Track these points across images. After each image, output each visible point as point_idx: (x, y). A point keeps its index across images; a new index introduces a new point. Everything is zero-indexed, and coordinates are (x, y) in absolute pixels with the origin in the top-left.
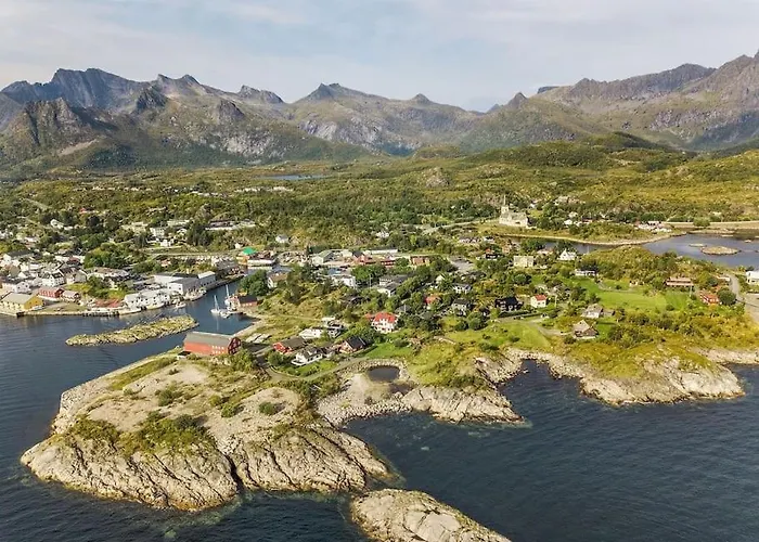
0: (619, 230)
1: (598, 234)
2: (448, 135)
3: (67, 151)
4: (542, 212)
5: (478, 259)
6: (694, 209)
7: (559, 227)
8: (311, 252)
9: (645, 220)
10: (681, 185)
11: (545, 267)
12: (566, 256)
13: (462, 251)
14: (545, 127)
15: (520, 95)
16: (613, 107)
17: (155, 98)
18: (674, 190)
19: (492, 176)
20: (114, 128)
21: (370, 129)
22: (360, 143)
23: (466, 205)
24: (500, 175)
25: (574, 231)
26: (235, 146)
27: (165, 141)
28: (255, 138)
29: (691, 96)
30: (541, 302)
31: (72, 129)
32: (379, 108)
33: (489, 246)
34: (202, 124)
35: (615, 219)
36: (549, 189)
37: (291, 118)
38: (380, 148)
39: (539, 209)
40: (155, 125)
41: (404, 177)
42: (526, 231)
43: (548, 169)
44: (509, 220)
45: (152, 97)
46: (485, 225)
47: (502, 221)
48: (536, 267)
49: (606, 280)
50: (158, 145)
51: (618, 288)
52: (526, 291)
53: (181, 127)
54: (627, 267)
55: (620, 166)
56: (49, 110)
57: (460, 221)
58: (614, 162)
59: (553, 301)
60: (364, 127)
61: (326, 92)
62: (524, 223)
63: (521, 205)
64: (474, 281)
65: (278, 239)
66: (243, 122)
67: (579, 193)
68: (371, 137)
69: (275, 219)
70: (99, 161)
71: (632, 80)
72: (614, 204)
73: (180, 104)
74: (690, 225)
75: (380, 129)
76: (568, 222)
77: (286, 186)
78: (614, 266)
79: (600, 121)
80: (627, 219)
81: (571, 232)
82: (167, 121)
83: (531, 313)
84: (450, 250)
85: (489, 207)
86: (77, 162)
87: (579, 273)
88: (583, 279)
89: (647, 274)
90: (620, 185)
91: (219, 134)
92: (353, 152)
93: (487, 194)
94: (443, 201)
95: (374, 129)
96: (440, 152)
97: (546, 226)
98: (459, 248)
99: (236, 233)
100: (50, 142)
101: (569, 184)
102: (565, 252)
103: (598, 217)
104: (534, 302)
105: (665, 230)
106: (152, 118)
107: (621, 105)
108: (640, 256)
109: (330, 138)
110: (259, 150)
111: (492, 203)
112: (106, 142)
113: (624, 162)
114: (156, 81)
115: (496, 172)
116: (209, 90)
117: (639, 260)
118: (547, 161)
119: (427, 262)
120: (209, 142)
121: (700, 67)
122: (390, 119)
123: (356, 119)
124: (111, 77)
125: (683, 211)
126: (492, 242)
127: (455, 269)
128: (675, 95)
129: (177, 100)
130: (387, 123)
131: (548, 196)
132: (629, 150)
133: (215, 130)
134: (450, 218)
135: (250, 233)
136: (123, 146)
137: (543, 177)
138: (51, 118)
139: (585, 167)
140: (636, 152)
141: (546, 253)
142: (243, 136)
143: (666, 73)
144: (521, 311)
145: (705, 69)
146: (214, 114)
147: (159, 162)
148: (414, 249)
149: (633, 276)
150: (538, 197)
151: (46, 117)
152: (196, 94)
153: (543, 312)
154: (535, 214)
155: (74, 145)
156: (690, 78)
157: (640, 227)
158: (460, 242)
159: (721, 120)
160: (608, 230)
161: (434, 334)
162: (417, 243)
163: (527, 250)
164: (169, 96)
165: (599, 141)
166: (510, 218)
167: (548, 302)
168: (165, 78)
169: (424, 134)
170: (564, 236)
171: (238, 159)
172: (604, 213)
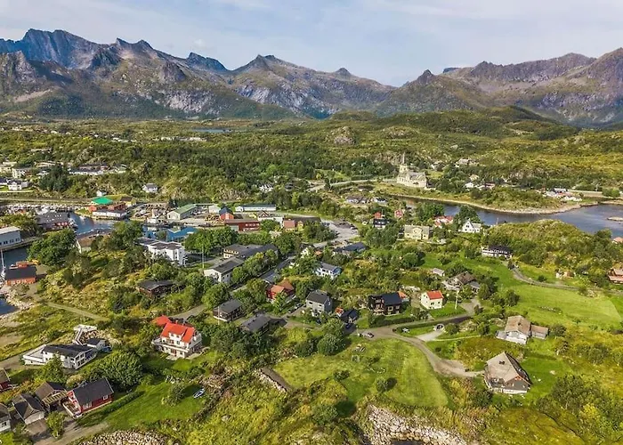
0: (527, 197)
1: (503, 200)
2: (364, 104)
3: (22, 99)
4: (442, 174)
5: (364, 224)
6: (601, 177)
7: (460, 190)
8: (174, 204)
9: (551, 186)
10: (580, 153)
11: (443, 241)
12: (469, 228)
13: (348, 212)
14: (449, 100)
15: (428, 72)
16: (507, 87)
17: (109, 57)
18: (572, 158)
19: (397, 137)
20: (70, 81)
21: (297, 96)
22: (288, 106)
23: (366, 162)
24: (404, 137)
25: (476, 195)
26: (176, 103)
27: (114, 96)
28: (195, 98)
29: (574, 81)
30: (436, 301)
31: (29, 79)
32: (307, 78)
33: (379, 209)
34: (148, 83)
35: (518, 184)
36: (451, 151)
37: (230, 82)
38: (304, 111)
39: (439, 170)
40: (107, 81)
41: (314, 135)
42: (424, 192)
43: (449, 135)
44: (408, 179)
45: (107, 56)
46: (382, 185)
47: (399, 180)
48: (431, 242)
49: (523, 266)
50: (108, 98)
51: (541, 279)
52: (415, 281)
53: (131, 84)
54: (550, 248)
55: (515, 135)
56: (9, 62)
57: (357, 179)
58: (510, 132)
59: (453, 298)
60: (293, 94)
61: (263, 62)
62: (422, 184)
63: (422, 165)
64: (346, 260)
65: (145, 188)
66: (185, 83)
67: (480, 157)
68: (298, 103)
69: (150, 166)
70: (50, 109)
71: (524, 65)
72: (517, 168)
73: (131, 64)
74: (599, 195)
75: (306, 95)
76: (470, 185)
77: (202, 136)
78: (532, 246)
79: (495, 98)
80: (531, 184)
81: (472, 196)
82: (118, 78)
83: (422, 320)
84: (334, 211)
85: (388, 166)
86: (29, 109)
87: (486, 253)
88: (492, 262)
89: (578, 261)
90: (519, 150)
91: (163, 92)
92: (279, 114)
93: (388, 153)
94: (344, 158)
95: (301, 95)
96: (354, 116)
97: (446, 188)
98: (345, 209)
99: (100, 179)
100: (8, 89)
101: (470, 148)
102: (468, 223)
103: (501, 182)
104: (425, 301)
105: (575, 199)
106: (105, 75)
107: (514, 86)
108: (566, 234)
109: (263, 101)
110: (198, 108)
111: (392, 162)
112: (58, 92)
113: (519, 132)
114: (115, 45)
115: (401, 133)
116: (160, 54)
117: (564, 240)
118: (449, 127)
119: (300, 225)
120: (154, 98)
121: (583, 56)
122: (316, 88)
123: (286, 86)
124: (77, 38)
125: (590, 179)
126: (384, 204)
127: (333, 236)
128: (561, 80)
129: (130, 60)
130: (313, 91)
131: (449, 158)
132: (524, 121)
133: (161, 87)
134: (348, 175)
135: (118, 180)
136: (75, 97)
137: (445, 140)
138: (10, 68)
139: (484, 135)
140: (530, 123)
141: (444, 220)
142: (184, 94)
143: (553, 60)
144: (406, 315)
145: (587, 58)
146: (160, 73)
147: (108, 113)
148: (295, 208)
149: (559, 261)
150: (439, 158)
151: (6, 68)
152: (150, 57)
153: (438, 319)
154: (435, 175)
155: (29, 94)
156: (574, 66)
157: (549, 194)
158: (346, 203)
159: (599, 102)
160: (514, 196)
161: (254, 366)
162: (300, 200)
163: (423, 218)
164: (124, 58)
165: (497, 113)
166: (408, 178)
167: (445, 300)
168: (122, 42)
169: (345, 103)
170: (465, 201)
171: (179, 114)
172: (506, 177)
